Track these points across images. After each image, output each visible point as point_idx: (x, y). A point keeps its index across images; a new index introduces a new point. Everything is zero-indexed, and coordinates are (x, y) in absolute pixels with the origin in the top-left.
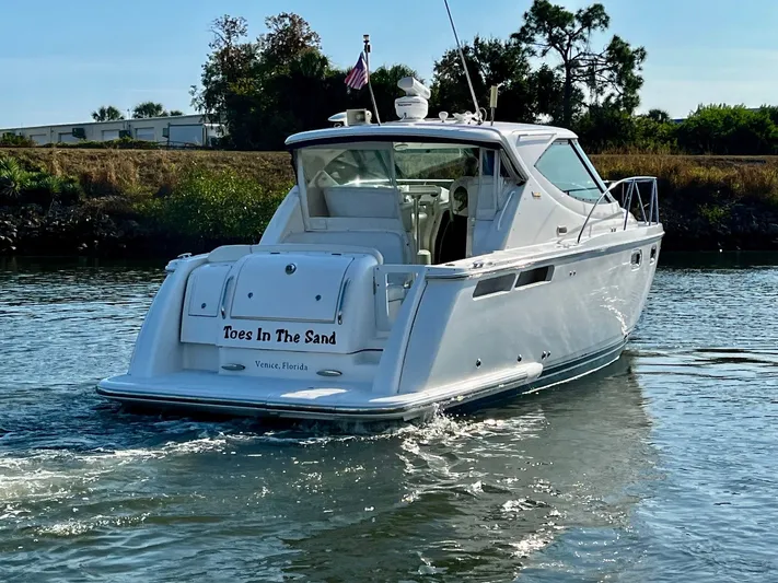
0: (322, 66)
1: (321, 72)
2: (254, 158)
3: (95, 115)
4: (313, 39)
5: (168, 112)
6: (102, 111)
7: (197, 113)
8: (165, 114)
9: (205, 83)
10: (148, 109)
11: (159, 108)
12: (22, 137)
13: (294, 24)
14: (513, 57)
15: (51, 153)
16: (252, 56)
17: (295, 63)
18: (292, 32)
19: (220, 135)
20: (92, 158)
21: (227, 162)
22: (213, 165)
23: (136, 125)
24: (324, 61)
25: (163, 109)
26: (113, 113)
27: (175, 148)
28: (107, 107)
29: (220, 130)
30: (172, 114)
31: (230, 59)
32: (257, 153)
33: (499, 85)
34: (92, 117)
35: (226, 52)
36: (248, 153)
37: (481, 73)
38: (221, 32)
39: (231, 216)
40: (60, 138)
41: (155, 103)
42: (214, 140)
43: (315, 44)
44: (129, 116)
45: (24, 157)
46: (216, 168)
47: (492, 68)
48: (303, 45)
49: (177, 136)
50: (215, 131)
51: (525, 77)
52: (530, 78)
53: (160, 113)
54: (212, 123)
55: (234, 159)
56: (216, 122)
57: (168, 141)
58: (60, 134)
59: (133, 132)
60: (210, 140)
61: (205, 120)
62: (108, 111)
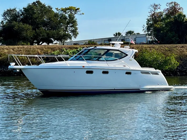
0: (184, 17)
1: (183, 19)
2: (162, 46)
3: (114, 35)
4: (181, 9)
5: (136, 33)
6: (116, 34)
7: (144, 33)
8: (135, 34)
9: (147, 24)
10: (130, 33)
11: (133, 32)
12: (93, 42)
13: (175, 5)
16: (162, 15)
17: (175, 17)
18: (175, 7)
19: (151, 40)
21: (153, 48)
22: (149, 49)
24: (184, 16)
25: (134, 32)
26: (119, 34)
27: (137, 44)
28: (118, 33)
29: (151, 38)
30: (137, 34)
31: (155, 16)
32: (163, 45)
34: (113, 36)
35: (154, 14)
36: (160, 45)
38: (152, 9)
39: (155, 65)
40: (104, 42)
41: (132, 31)
42: (149, 41)
43: (182, 11)
44: (124, 35)
46: (150, 50)
48: (178, 11)
49: (138, 40)
50: (150, 39)
53: (133, 34)
54: (149, 36)
55: (156, 47)
56: (150, 36)
57: (136, 42)
58: (104, 41)
59: (125, 39)
60: (148, 41)
61: (147, 35)
62: (118, 34)
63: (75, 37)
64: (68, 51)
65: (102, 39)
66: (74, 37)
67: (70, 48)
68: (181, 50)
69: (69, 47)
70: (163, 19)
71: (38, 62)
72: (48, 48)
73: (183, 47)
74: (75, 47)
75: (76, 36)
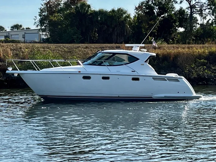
0: (88, 8)
1: (88, 11)
2: (60, 46)
7: (37, 28)
8: (23, 29)
9: (40, 16)
10: (17, 27)
11: (21, 26)
14: (168, 4)
16: (59, 4)
17: (77, 7)
19: (46, 37)
21: (48, 48)
22: (43, 50)
23: (11, 33)
24: (89, 6)
25: (23, 27)
26: (2, 28)
27: (27, 42)
29: (46, 35)
30: (26, 29)
31: (50, 6)
32: (61, 45)
33: (162, 16)
35: (49, 2)
36: (57, 45)
37: (154, 11)
41: (19, 24)
42: (43, 39)
44: (8, 30)
46: (44, 51)
47: (159, 8)
49: (28, 38)
50: (44, 36)
51: (173, 12)
52: (175, 13)
55: (52, 47)
56: (44, 32)
57: (25, 40)
59: (10, 36)
61: (40, 31)
68: (84, 51)
70: (62, 9)
73: (87, 47)
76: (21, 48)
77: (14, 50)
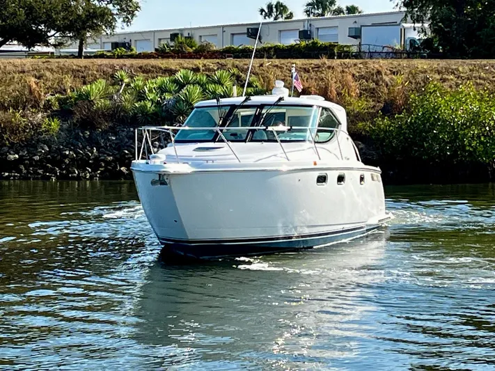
2: (482, 67)
3: (262, 11)
6: (270, 7)
15: (261, 65)
19: (422, 36)
20: (306, 71)
21: (453, 73)
22: (438, 77)
26: (281, 8)
29: (423, 31)
32: (484, 62)
36: (473, 62)
40: (232, 38)
45: (235, 71)
46: (444, 80)
49: (370, 39)
50: (416, 32)
53: (334, 8)
54: (414, 23)
55: (461, 69)
56: (418, 22)
57: (360, 44)
58: (233, 34)
59: (314, 31)
60: (408, 42)
61: (406, 20)
62: (276, 7)
63: (127, 21)
64: (140, 83)
65: (223, 27)
66: (122, 19)
67: (143, 72)
69: (141, 68)
71: (32, 124)
72: (61, 68)
74: (161, 68)
75: (133, 15)
76: (379, 72)
77: (362, 77)
